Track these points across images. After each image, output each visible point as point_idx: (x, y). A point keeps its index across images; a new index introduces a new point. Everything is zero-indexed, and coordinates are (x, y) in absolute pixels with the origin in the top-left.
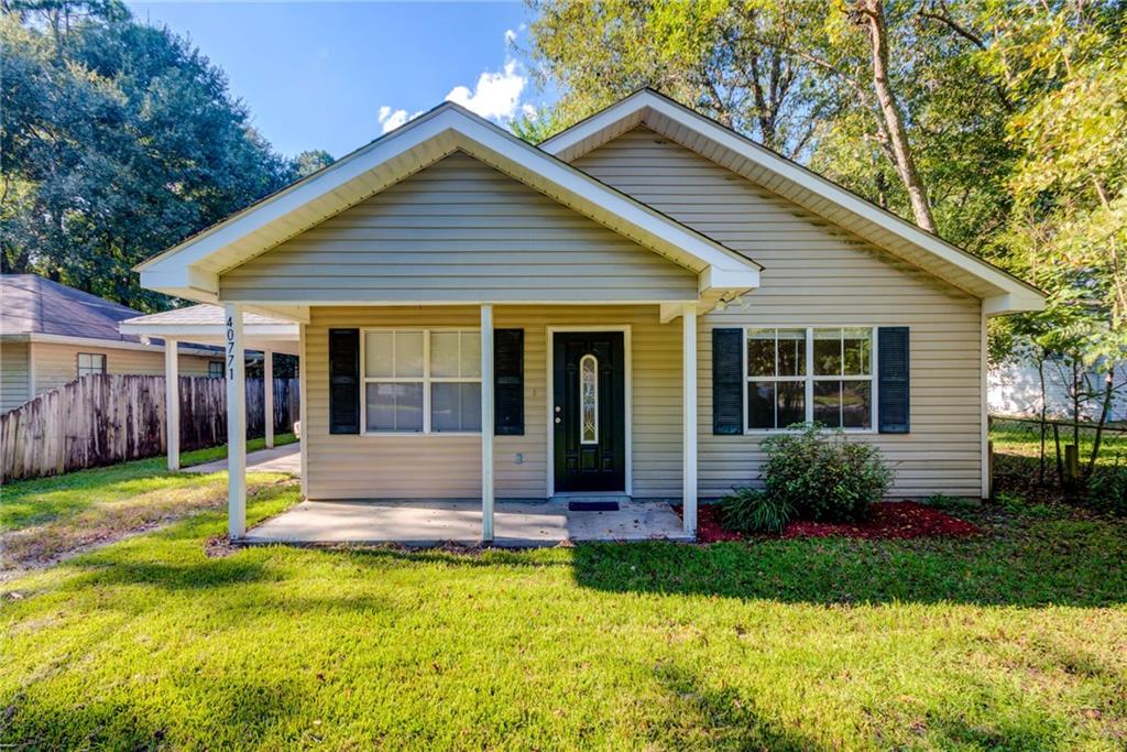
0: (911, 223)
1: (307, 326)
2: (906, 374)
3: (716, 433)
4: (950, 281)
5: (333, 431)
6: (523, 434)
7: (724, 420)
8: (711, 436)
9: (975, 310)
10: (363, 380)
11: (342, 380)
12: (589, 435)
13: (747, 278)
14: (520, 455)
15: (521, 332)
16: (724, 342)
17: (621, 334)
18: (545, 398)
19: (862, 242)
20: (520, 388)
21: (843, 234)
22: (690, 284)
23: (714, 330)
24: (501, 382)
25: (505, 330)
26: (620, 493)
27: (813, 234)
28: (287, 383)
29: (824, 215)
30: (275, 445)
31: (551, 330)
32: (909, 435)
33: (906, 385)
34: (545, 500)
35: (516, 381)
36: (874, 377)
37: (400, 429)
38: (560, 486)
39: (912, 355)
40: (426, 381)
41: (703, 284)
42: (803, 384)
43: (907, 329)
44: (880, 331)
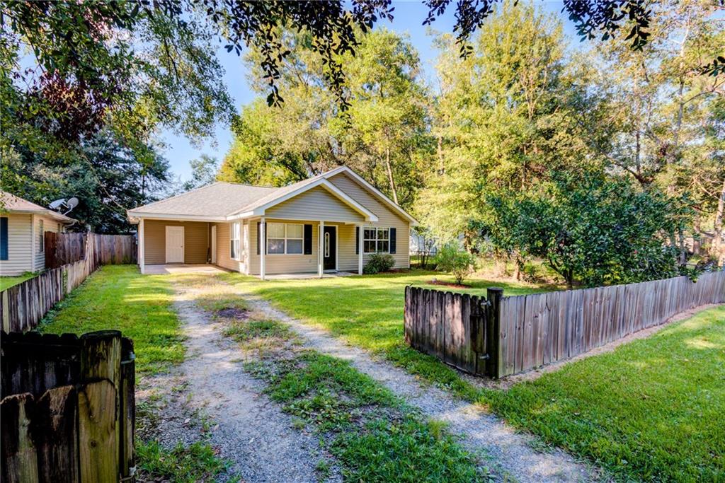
0: (394, 202)
4: (403, 218)
6: (312, 254)
8: (355, 255)
9: (407, 225)
10: (268, 238)
12: (327, 255)
13: (376, 220)
14: (311, 259)
15: (312, 226)
17: (334, 228)
23: (356, 227)
24: (307, 239)
25: (307, 226)
27: (378, 204)
31: (323, 226)
32: (396, 254)
33: (395, 242)
35: (310, 240)
36: (389, 240)
37: (278, 253)
39: (397, 235)
40: (286, 239)
41: (366, 220)
42: (375, 241)
43: (396, 229)
44: (391, 229)
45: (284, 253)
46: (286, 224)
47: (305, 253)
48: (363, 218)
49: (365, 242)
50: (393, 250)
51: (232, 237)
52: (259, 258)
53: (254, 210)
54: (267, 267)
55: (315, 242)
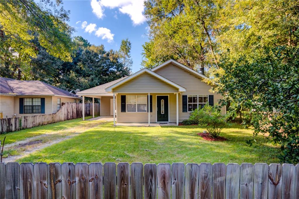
1: (117, 95)
2: (213, 103)
3: (183, 112)
5: (122, 112)
6: (153, 112)
7: (184, 110)
10: (126, 103)
11: (123, 103)
12: (163, 112)
13: (184, 90)
14: (152, 115)
15: (152, 96)
16: (184, 97)
17: (168, 96)
18: (156, 106)
23: (182, 95)
26: (168, 121)
30: (95, 117)
31: (156, 96)
34: (156, 123)
35: (151, 104)
36: (208, 103)
37: (132, 111)
38: (158, 121)
39: (214, 99)
40: (137, 103)
42: (197, 104)
43: (213, 95)
44: (209, 95)
45: (135, 111)
46: (137, 96)
47: (148, 112)
55: (154, 105)
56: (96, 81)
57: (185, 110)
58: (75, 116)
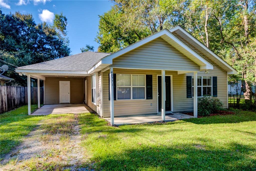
4: (223, 68)
6: (152, 99)
7: (188, 96)
8: (186, 98)
9: (226, 74)
10: (117, 87)
14: (151, 104)
15: (152, 76)
16: (189, 79)
19: (210, 60)
20: (152, 88)
21: (207, 58)
22: (198, 68)
23: (187, 76)
24: (148, 87)
25: (148, 75)
26: (170, 111)
28: (24, 88)
29: (205, 54)
31: (157, 75)
32: (217, 97)
33: (217, 87)
34: (156, 114)
35: (151, 87)
36: (212, 86)
37: (125, 99)
38: (159, 110)
39: (218, 82)
40: (132, 87)
41: (202, 68)
42: (201, 87)
43: (217, 77)
44: (213, 77)
45: (130, 98)
46: (131, 75)
47: (147, 99)
48: (197, 66)
49: (198, 88)
50: (215, 94)
51: (92, 87)
52: (109, 103)
53: (102, 59)
54: (115, 110)
55: (154, 89)
56: (29, 57)
57: (190, 96)
58: (6, 108)
